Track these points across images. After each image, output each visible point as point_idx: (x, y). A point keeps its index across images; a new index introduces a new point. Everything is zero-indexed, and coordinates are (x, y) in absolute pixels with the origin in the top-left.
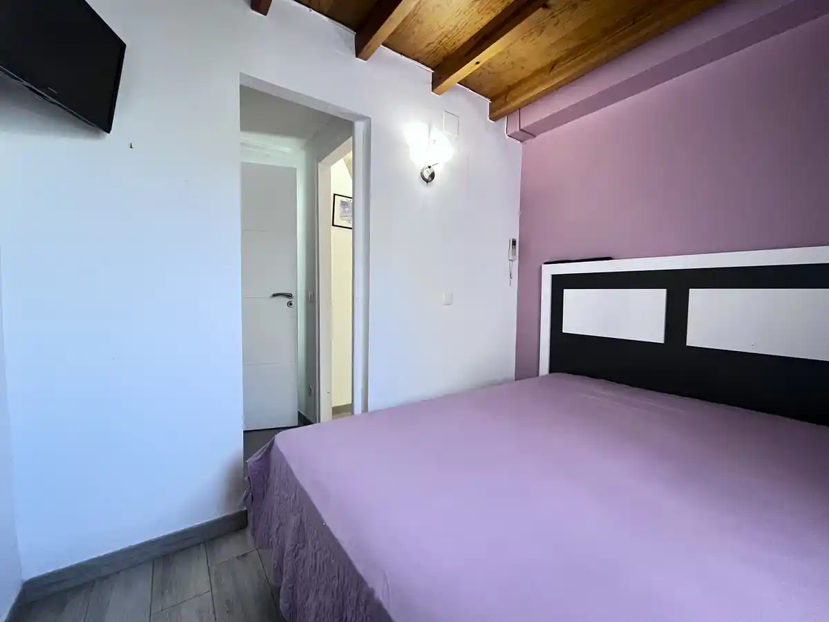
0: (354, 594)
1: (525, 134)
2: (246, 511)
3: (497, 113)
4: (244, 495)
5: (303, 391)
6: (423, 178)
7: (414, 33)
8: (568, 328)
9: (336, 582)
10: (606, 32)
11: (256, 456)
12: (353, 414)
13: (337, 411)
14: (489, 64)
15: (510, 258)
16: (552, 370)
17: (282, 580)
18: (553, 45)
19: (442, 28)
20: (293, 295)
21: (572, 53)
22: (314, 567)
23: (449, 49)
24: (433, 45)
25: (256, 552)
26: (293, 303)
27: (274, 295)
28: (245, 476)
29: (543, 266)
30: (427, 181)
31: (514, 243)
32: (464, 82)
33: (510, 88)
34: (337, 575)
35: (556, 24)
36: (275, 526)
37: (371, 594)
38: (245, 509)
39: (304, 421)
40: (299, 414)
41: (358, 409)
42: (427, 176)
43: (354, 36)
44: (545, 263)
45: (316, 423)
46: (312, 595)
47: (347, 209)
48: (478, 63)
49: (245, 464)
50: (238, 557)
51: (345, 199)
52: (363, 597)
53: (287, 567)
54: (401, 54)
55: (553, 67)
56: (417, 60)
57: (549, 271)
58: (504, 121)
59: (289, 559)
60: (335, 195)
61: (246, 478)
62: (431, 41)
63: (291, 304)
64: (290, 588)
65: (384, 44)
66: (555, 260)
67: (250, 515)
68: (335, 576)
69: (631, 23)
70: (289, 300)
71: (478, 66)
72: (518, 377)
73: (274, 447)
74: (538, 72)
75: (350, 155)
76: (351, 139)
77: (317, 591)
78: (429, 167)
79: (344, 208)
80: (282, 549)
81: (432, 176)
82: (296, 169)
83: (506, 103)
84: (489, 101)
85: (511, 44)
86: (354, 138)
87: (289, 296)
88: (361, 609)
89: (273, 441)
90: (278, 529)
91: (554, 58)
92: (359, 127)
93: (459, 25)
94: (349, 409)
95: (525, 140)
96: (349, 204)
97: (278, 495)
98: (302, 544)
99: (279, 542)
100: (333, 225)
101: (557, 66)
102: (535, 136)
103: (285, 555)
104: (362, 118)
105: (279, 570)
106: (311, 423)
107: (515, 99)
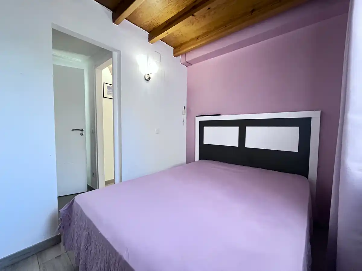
0: (114, 259)
1: (188, 63)
2: (60, 235)
3: (176, 54)
4: (58, 227)
5: (90, 175)
6: (145, 79)
7: (140, 16)
8: (205, 142)
9: (105, 257)
10: (217, 28)
11: (65, 207)
12: (115, 183)
13: (107, 183)
14: (172, 34)
15: (183, 114)
16: (200, 159)
17: (80, 263)
18: (197, 30)
19: (152, 16)
20: (83, 130)
21: (205, 34)
22: (95, 253)
23: (156, 25)
24: (149, 23)
25: (66, 253)
26: (84, 134)
27: (73, 130)
28: (59, 218)
29: (196, 117)
30: (147, 81)
31: (185, 108)
32: (162, 40)
33: (182, 45)
34: (106, 253)
35: (198, 22)
36: (76, 238)
37: (121, 258)
38: (59, 234)
39: (90, 189)
40: (88, 186)
41: (117, 181)
42: (147, 78)
43: (112, 13)
44: (197, 116)
45: (97, 189)
46: (95, 265)
47: (110, 90)
48: (167, 33)
49: (59, 212)
50: (56, 258)
51: (109, 85)
52: (118, 260)
53: (82, 256)
54: (134, 24)
55: (197, 39)
56: (141, 28)
57: (198, 119)
58: (179, 57)
59: (82, 252)
60: (104, 83)
61: (59, 219)
62: (148, 21)
63: (82, 134)
64: (84, 265)
65: (126, 19)
66: (201, 115)
67: (62, 237)
68: (105, 254)
69: (225, 26)
70: (82, 132)
71: (168, 34)
72: (187, 162)
73: (74, 202)
74: (192, 40)
75: (111, 66)
76: (111, 59)
77: (97, 263)
78: (148, 75)
79: (109, 90)
80: (79, 248)
81: (149, 78)
82: (84, 70)
83: (180, 51)
84: (173, 49)
85: (181, 27)
86: (112, 59)
87: (82, 130)
88: (117, 265)
89: (74, 199)
90: (77, 240)
91: (198, 35)
92: (115, 55)
93: (159, 16)
94: (113, 181)
95: (188, 66)
96: (111, 88)
97: (77, 224)
98: (89, 244)
99: (78, 245)
100: (104, 97)
101: (199, 38)
102: (192, 65)
103: (81, 251)
104: (117, 51)
105: (78, 259)
106: (94, 189)
107: (183, 49)
